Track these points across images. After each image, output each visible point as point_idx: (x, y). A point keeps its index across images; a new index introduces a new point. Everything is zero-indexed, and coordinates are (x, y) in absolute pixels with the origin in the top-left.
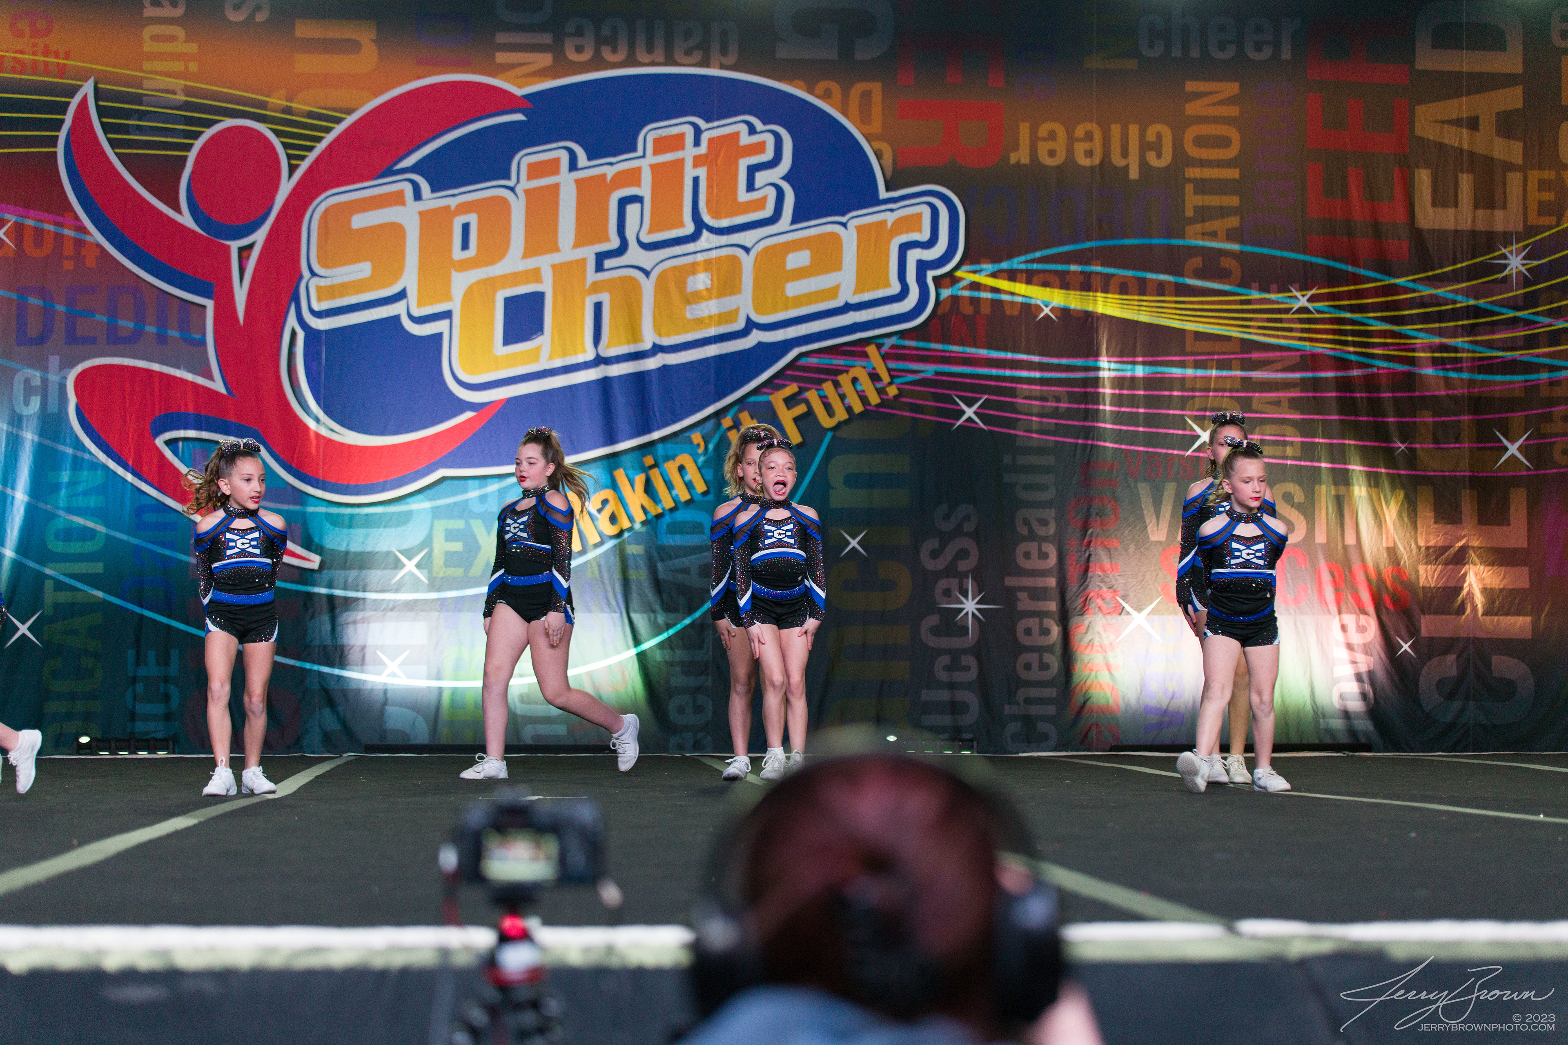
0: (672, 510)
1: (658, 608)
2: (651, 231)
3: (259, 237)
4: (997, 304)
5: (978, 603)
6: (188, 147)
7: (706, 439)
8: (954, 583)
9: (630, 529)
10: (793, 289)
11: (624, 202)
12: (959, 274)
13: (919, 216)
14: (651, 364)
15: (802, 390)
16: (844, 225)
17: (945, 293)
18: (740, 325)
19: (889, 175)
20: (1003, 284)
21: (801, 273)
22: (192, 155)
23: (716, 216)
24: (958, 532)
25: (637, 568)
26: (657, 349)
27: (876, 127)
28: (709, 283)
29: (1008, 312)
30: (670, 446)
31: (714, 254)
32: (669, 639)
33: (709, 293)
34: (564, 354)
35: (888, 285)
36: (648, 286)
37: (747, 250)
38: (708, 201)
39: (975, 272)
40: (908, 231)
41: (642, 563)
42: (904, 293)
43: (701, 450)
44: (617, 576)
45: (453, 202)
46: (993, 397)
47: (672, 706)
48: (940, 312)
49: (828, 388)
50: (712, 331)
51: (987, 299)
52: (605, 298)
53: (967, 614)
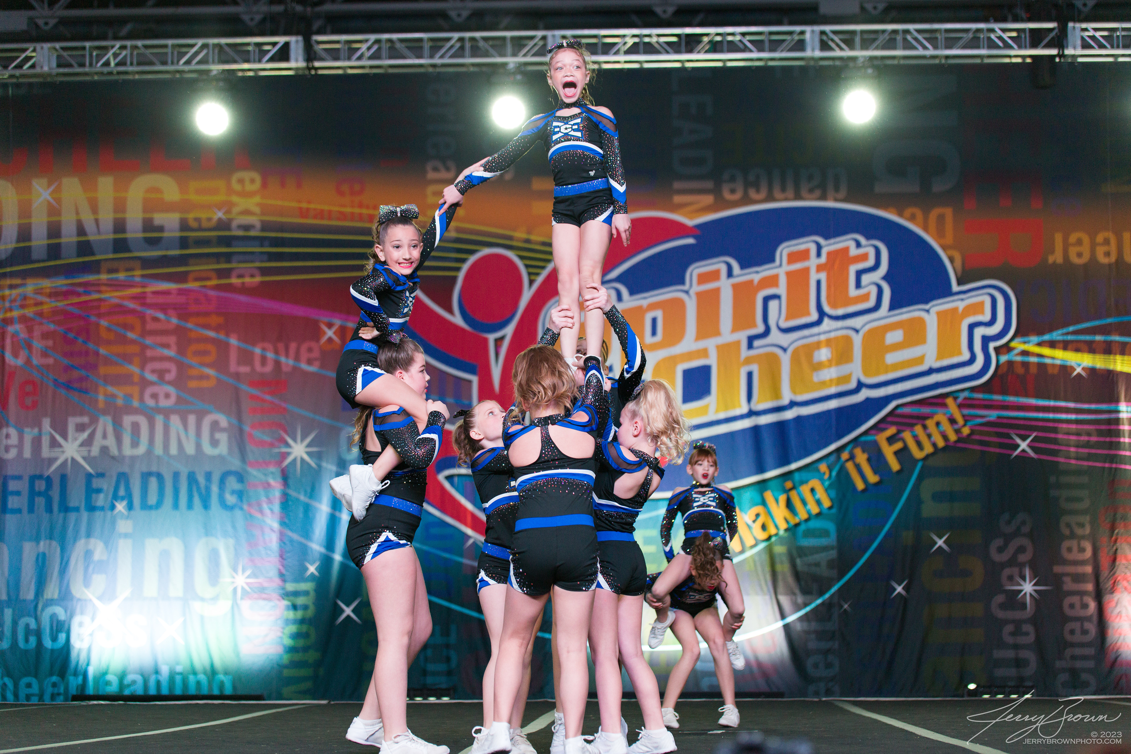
0: (807, 520)
1: (797, 591)
2: (787, 319)
3: (509, 331)
4: (1042, 366)
5: (1035, 585)
6: (458, 269)
7: (830, 468)
8: (1015, 570)
9: (776, 535)
10: (891, 358)
11: (766, 300)
12: (1013, 344)
13: (982, 303)
14: (789, 415)
15: (899, 432)
16: (928, 311)
17: (1003, 359)
18: (853, 385)
19: (959, 274)
20: (1046, 351)
21: (896, 347)
22: (461, 276)
23: (834, 306)
24: (1017, 533)
25: (782, 563)
26: (793, 404)
27: (949, 239)
28: (829, 356)
29: (1050, 371)
30: (804, 475)
31: (833, 335)
32: (806, 614)
33: (830, 363)
34: (726, 408)
35: (960, 353)
36: (785, 359)
37: (857, 331)
38: (828, 297)
39: (1025, 343)
40: (975, 313)
41: (785, 559)
42: (972, 360)
43: (826, 476)
44: (768, 569)
45: (645, 303)
46: (1041, 434)
47: (809, 663)
48: (1000, 372)
49: (918, 429)
50: (833, 390)
51: (1034, 363)
52: (755, 368)
53: (1025, 594)
